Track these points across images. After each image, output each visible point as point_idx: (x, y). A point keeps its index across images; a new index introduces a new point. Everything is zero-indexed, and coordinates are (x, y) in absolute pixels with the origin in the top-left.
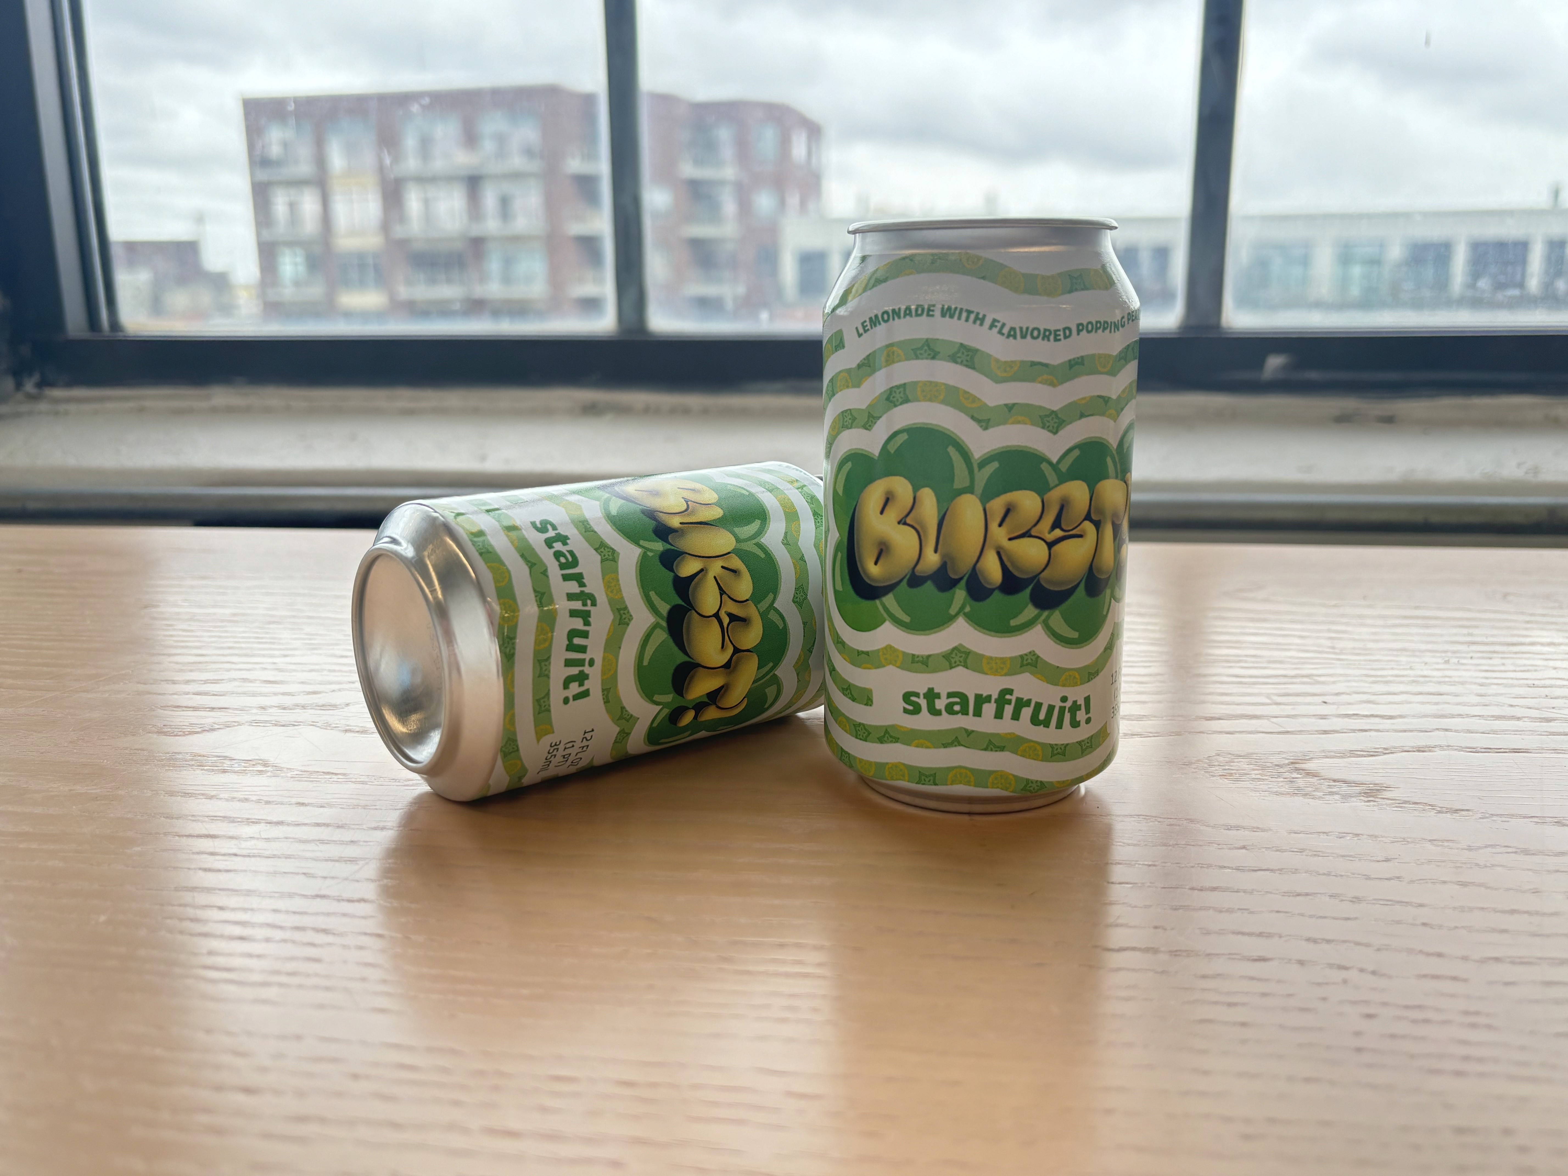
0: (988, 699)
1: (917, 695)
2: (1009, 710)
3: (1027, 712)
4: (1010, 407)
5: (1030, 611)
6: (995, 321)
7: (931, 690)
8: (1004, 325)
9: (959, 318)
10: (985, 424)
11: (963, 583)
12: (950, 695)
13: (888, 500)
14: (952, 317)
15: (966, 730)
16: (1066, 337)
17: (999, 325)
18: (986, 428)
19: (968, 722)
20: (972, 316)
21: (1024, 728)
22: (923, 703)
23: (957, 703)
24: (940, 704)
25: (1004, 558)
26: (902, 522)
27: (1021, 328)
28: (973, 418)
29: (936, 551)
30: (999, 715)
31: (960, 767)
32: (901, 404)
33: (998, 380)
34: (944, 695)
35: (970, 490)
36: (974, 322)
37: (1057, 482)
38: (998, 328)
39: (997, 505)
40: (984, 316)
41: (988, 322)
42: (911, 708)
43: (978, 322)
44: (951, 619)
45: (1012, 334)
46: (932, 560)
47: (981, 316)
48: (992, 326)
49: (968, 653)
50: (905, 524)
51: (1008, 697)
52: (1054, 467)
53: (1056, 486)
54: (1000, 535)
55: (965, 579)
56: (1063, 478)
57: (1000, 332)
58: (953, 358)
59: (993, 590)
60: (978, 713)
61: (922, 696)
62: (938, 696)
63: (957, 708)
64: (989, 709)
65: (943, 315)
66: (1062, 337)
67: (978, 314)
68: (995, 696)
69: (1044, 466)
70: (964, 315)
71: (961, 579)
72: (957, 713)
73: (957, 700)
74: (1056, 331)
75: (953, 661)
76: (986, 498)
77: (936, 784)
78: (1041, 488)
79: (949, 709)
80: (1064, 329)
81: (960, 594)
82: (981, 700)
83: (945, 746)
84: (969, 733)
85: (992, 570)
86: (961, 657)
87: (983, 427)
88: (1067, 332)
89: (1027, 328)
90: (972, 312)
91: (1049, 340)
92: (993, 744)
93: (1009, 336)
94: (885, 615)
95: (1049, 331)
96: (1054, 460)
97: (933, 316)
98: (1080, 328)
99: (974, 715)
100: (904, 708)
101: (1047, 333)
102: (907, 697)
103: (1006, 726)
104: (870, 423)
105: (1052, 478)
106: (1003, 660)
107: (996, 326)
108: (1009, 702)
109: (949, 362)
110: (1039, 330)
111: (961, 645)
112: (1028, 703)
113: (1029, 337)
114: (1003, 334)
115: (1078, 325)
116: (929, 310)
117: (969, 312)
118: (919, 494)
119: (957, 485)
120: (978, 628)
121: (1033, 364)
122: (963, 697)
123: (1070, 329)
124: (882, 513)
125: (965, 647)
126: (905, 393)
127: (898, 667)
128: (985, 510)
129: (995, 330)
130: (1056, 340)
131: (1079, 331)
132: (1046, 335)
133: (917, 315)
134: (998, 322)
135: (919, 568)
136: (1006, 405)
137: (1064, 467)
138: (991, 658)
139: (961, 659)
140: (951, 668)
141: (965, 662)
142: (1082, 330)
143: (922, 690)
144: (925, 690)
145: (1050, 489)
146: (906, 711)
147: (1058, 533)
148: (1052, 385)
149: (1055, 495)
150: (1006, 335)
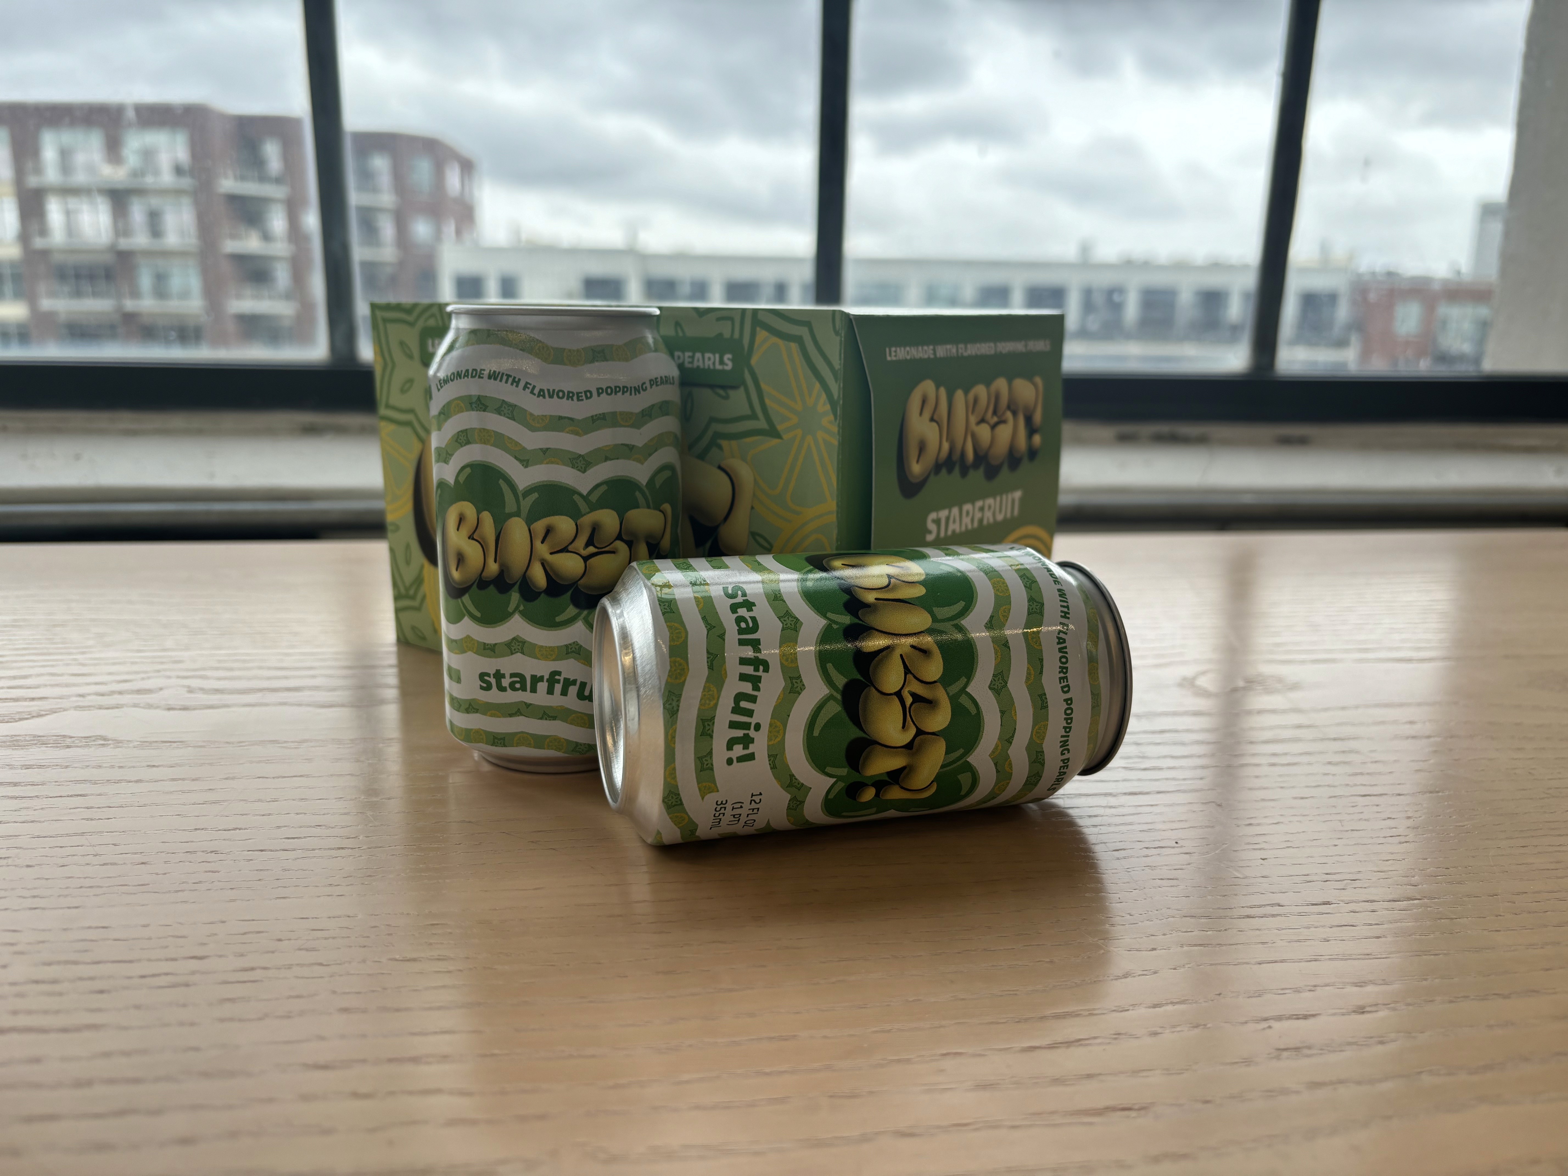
0: (541, 679)
1: (488, 675)
3: (573, 690)
4: (545, 451)
5: (572, 610)
6: (527, 383)
7: (498, 671)
8: (534, 387)
9: (501, 381)
10: (526, 463)
11: (516, 587)
12: (512, 675)
13: (461, 519)
14: (495, 379)
15: (526, 703)
16: (587, 398)
17: (531, 387)
18: (526, 467)
19: (526, 697)
20: (510, 380)
21: (570, 701)
22: (493, 681)
23: (517, 682)
24: (505, 682)
25: (547, 568)
26: (471, 537)
27: (548, 390)
28: (516, 458)
29: (495, 561)
30: (550, 691)
31: (522, 732)
32: (465, 445)
33: (533, 429)
34: (507, 676)
35: (517, 514)
36: (512, 384)
37: (588, 510)
38: (530, 390)
39: (540, 526)
40: (519, 380)
41: (522, 384)
42: (485, 685)
43: (515, 384)
44: (509, 615)
45: (541, 394)
46: (493, 568)
48: (525, 387)
49: (524, 642)
50: (473, 539)
51: (557, 677)
52: (585, 498)
53: (588, 513)
54: (542, 550)
55: (518, 583)
56: (593, 508)
57: (532, 392)
58: (499, 411)
59: (540, 593)
60: (534, 690)
61: (492, 676)
62: (503, 676)
63: (518, 686)
64: (542, 687)
65: (490, 377)
66: (584, 397)
67: (515, 378)
68: (546, 677)
69: (576, 497)
70: (505, 378)
71: (515, 583)
72: (517, 690)
73: (518, 679)
74: (577, 394)
75: (513, 648)
76: (529, 521)
77: (505, 746)
78: (575, 514)
79: (512, 686)
80: (585, 392)
81: (515, 596)
82: (536, 680)
83: (511, 715)
84: (528, 705)
85: (539, 577)
86: (519, 645)
87: (524, 466)
88: (588, 394)
89: (554, 390)
90: (511, 376)
91: (572, 400)
92: (547, 714)
93: (539, 396)
94: (465, 612)
95: (572, 393)
96: (585, 493)
97: (482, 378)
98: (600, 391)
99: (531, 692)
100: (480, 685)
102: (482, 676)
103: (556, 700)
104: (447, 459)
105: (583, 507)
106: (552, 649)
107: (529, 388)
109: (495, 413)
110: (563, 392)
111: (518, 635)
112: (573, 682)
113: (555, 396)
114: (535, 395)
115: (598, 389)
116: (481, 373)
117: (508, 376)
118: (480, 516)
119: (507, 510)
120: (531, 623)
121: (560, 418)
122: (522, 677)
123: (591, 392)
124: (458, 530)
125: (521, 638)
126: (467, 437)
127: (474, 653)
128: (530, 530)
129: (527, 390)
130: (578, 400)
131: (599, 394)
132: (570, 396)
133: (472, 377)
134: (530, 384)
135: (484, 574)
136: (541, 449)
137: (594, 498)
138: (542, 647)
139: (519, 647)
140: (512, 654)
141: (522, 649)
142: (602, 392)
143: (492, 672)
144: (494, 671)
145: (583, 516)
146: (482, 688)
147: (591, 549)
148: (577, 433)
149: (587, 520)
150: (537, 395)
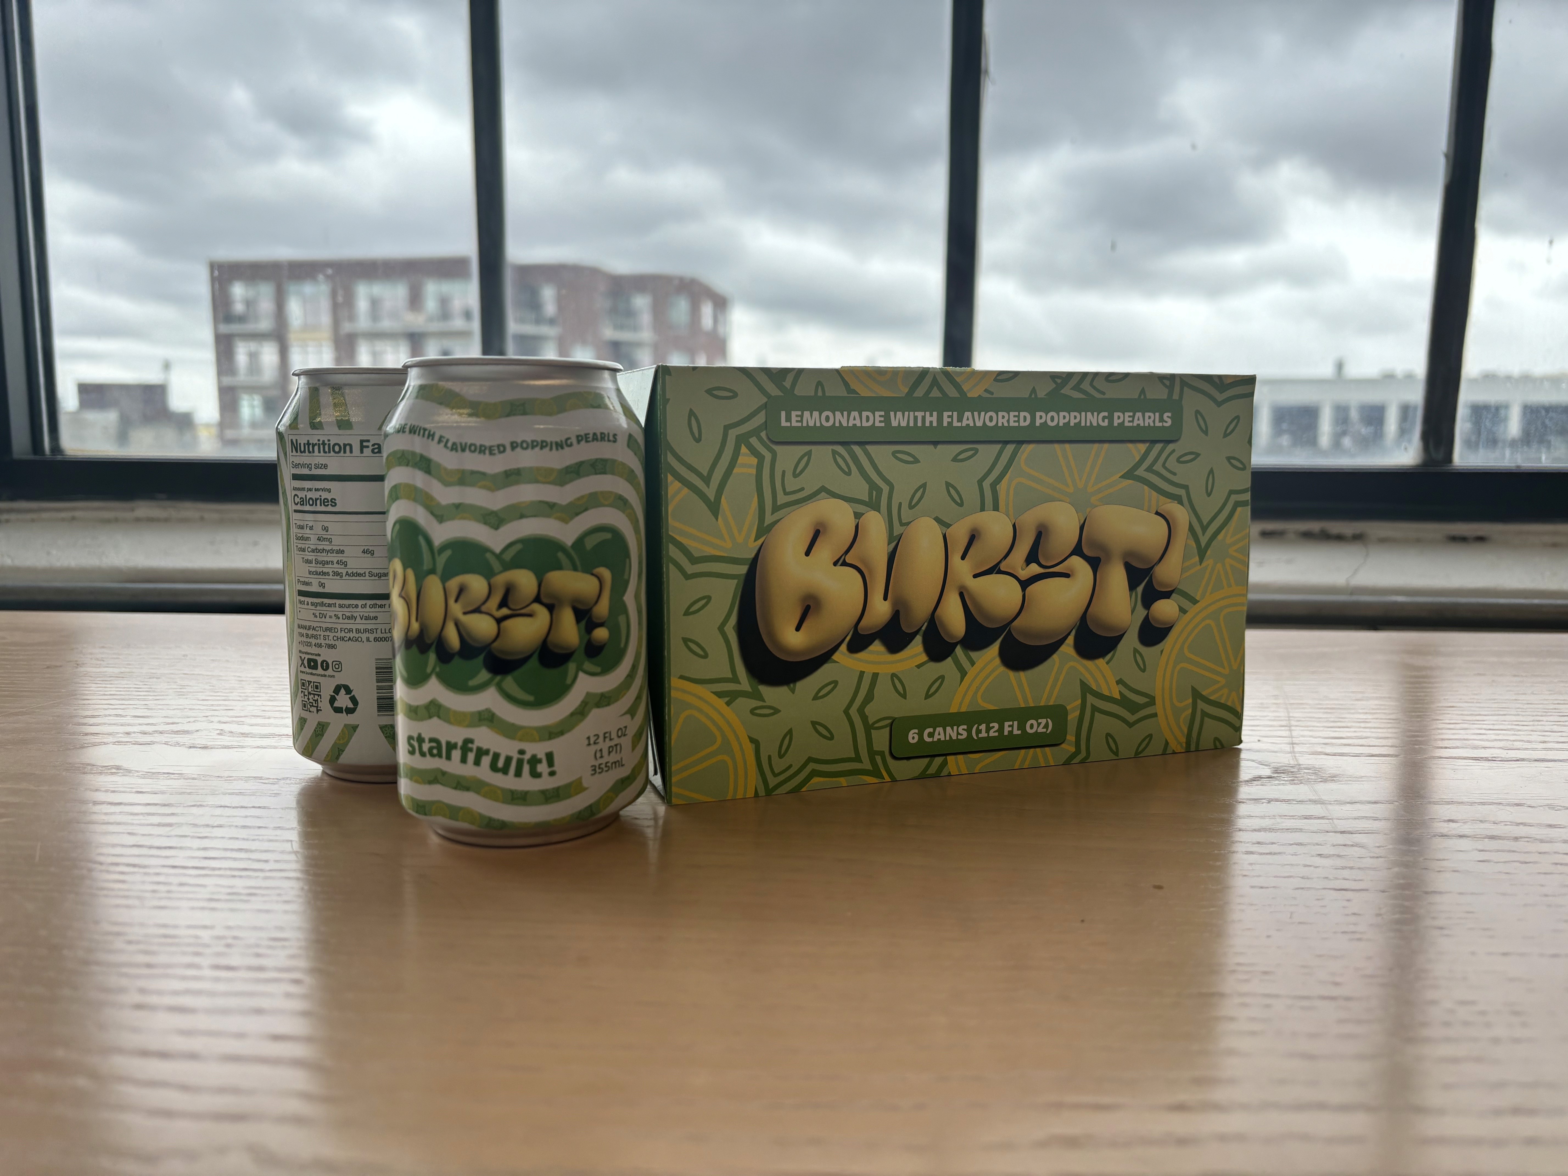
0: (455, 746)
2: (471, 757)
3: (486, 761)
4: (458, 506)
5: (484, 675)
6: (441, 437)
7: (421, 735)
8: (447, 441)
9: (419, 435)
11: (433, 648)
12: (431, 740)
13: (395, 577)
15: (442, 771)
16: (500, 452)
19: (442, 764)
20: (427, 434)
21: (484, 772)
22: (417, 745)
23: (435, 748)
24: (426, 747)
25: (461, 629)
26: (400, 595)
27: (461, 444)
28: (432, 513)
29: (417, 619)
30: (464, 760)
31: (440, 802)
32: (399, 500)
33: (446, 484)
34: (427, 740)
35: (432, 571)
36: (428, 438)
37: (501, 569)
38: (444, 444)
39: (453, 584)
40: (435, 433)
41: (437, 438)
42: (411, 749)
44: (429, 676)
45: (454, 448)
46: (416, 627)
47: (432, 433)
48: (440, 441)
49: (440, 706)
50: (402, 596)
51: (470, 745)
52: (498, 557)
53: (501, 572)
54: (456, 609)
55: (435, 644)
56: (508, 566)
57: (446, 446)
58: (417, 466)
59: (454, 655)
60: (449, 757)
61: (416, 740)
62: (424, 740)
64: (456, 754)
65: (410, 431)
66: (497, 451)
67: (430, 431)
68: (460, 744)
69: (488, 555)
70: (422, 432)
71: (432, 644)
72: (435, 756)
73: (436, 745)
74: (491, 447)
75: (431, 712)
76: (444, 579)
78: (488, 574)
79: (431, 752)
80: (498, 446)
81: (432, 657)
83: (430, 783)
84: (444, 773)
85: (453, 638)
86: (436, 709)
87: (440, 521)
88: (502, 449)
89: (466, 444)
91: (485, 454)
92: (461, 784)
93: (452, 449)
95: (485, 446)
96: (498, 550)
98: (514, 445)
99: (446, 759)
100: (408, 749)
101: (483, 448)
102: (409, 740)
103: (468, 770)
105: (496, 565)
106: (464, 714)
107: (443, 442)
108: (471, 750)
110: (475, 445)
111: (435, 699)
112: (487, 752)
113: (467, 450)
114: (448, 448)
115: (512, 443)
117: (426, 430)
118: (406, 573)
119: (426, 568)
121: (472, 472)
122: (439, 742)
123: (504, 446)
125: (437, 701)
126: (399, 492)
128: (444, 588)
130: (491, 454)
131: (513, 448)
132: (482, 450)
134: (444, 438)
135: (409, 633)
136: (454, 504)
137: (508, 556)
138: (456, 712)
139: (436, 711)
140: (431, 718)
141: (439, 713)
142: (517, 447)
143: (416, 735)
144: (418, 735)
145: (496, 575)
146: (409, 752)
147: (505, 611)
148: (489, 489)
149: (501, 579)
150: (450, 448)
